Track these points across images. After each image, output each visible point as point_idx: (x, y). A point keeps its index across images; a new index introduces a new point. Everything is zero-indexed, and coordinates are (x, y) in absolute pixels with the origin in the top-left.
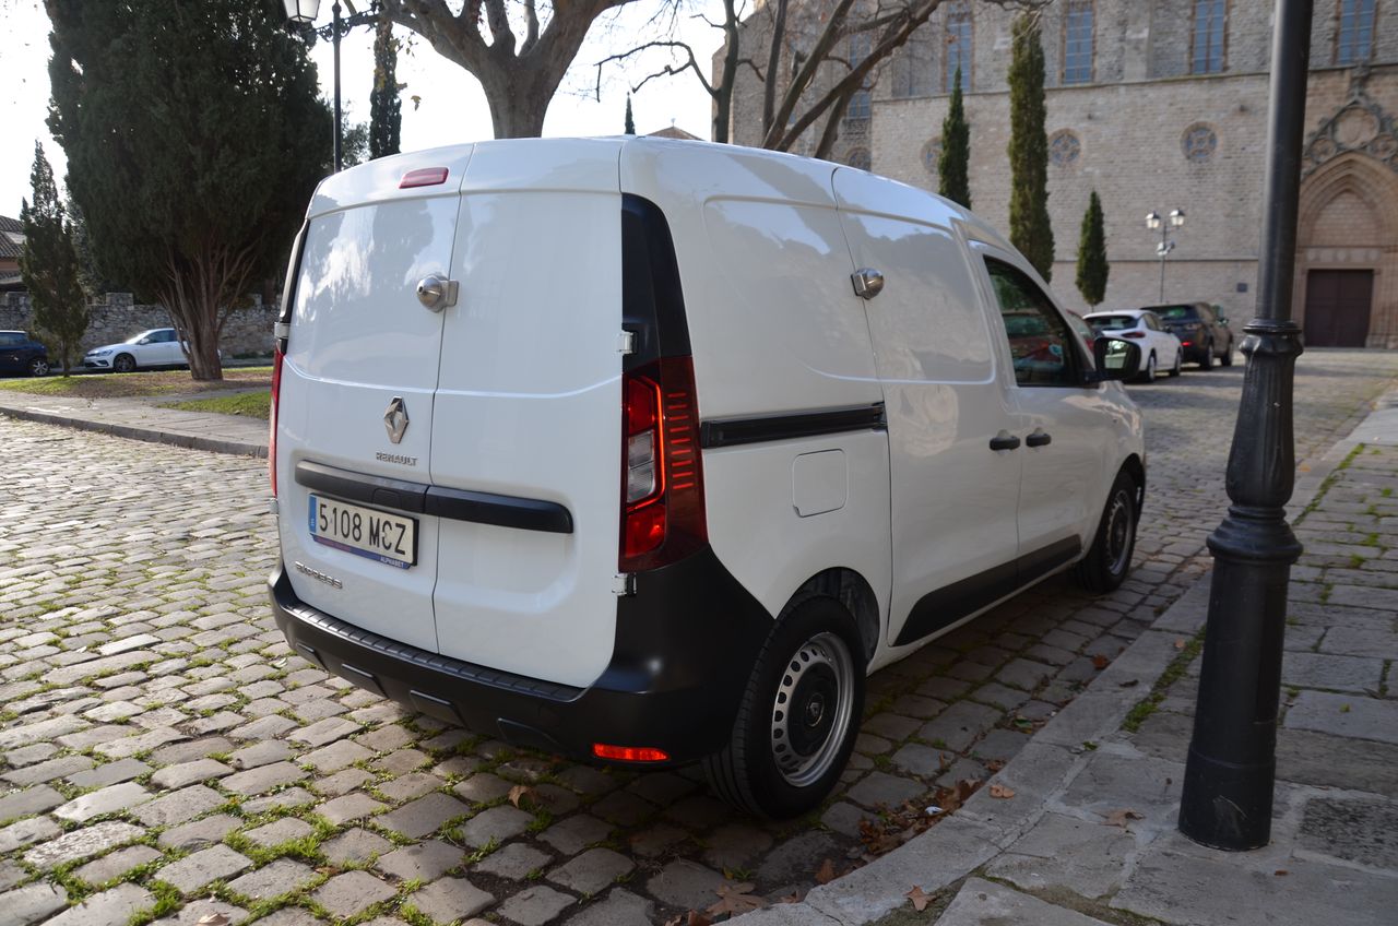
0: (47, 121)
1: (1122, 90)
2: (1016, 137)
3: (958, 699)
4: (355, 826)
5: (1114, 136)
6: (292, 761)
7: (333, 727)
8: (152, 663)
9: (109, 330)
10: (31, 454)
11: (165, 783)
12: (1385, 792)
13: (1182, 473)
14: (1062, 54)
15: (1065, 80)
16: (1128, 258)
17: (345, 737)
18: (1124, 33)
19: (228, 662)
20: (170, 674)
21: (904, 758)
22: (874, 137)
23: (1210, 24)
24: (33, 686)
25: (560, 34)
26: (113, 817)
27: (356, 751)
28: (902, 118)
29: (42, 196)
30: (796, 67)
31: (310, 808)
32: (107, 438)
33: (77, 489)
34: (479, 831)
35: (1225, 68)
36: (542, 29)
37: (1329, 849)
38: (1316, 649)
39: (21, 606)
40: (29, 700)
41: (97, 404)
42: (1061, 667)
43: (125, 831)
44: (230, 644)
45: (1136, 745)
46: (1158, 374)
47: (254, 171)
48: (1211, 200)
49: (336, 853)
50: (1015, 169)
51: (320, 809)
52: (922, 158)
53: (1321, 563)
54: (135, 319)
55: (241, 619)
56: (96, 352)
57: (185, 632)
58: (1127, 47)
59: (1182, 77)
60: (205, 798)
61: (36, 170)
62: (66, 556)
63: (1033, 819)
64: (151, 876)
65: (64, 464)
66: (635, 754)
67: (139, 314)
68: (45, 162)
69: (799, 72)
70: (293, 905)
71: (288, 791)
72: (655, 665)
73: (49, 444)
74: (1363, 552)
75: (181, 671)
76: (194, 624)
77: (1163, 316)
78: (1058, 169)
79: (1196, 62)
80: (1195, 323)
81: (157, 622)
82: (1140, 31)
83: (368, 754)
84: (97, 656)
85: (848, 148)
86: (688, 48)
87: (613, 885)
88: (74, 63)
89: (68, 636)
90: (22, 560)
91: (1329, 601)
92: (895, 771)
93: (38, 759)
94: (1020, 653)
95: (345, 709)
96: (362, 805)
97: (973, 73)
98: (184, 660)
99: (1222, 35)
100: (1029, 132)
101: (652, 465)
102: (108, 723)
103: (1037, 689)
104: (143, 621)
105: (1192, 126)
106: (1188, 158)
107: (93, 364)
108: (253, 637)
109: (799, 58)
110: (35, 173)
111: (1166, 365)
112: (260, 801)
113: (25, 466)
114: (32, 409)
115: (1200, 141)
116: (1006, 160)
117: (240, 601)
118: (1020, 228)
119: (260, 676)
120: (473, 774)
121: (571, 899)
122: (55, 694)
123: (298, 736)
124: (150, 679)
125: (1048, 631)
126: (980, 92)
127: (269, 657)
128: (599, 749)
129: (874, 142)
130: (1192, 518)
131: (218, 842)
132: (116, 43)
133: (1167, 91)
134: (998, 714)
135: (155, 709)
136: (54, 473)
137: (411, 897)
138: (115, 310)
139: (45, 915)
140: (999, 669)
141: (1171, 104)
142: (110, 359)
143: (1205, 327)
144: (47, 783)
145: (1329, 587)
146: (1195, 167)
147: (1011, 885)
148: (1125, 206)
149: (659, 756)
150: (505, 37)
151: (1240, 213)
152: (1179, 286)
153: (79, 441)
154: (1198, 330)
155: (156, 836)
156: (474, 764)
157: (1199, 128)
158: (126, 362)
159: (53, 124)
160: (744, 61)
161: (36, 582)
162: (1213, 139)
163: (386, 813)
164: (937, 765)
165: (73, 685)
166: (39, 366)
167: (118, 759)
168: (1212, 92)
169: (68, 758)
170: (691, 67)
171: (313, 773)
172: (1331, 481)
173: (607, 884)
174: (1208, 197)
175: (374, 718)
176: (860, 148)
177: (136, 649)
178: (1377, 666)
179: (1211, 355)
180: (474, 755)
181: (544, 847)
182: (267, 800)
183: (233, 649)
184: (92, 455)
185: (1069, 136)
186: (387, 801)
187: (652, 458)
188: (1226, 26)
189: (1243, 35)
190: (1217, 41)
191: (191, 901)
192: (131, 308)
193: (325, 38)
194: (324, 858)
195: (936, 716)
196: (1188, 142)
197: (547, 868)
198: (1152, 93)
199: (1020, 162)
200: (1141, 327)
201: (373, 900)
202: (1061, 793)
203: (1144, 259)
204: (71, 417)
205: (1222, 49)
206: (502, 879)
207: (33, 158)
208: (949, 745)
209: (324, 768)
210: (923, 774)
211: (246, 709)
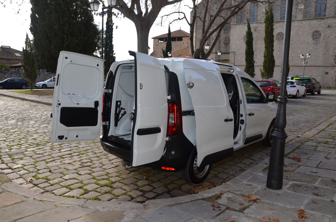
0: (30, 29)
1: (296, 22)
2: (266, 36)
3: (232, 165)
4: (117, 182)
5: (294, 34)
6: (103, 171)
7: (110, 166)
8: (72, 153)
9: (40, 78)
10: (30, 109)
11: (81, 174)
12: (308, 183)
13: (296, 121)
14: (281, 13)
15: (281, 19)
16: (296, 65)
17: (113, 167)
18: (297, 7)
19: (87, 154)
20: (76, 156)
21: (220, 175)
22: (231, 33)
23: (321, 4)
24: (49, 157)
25: (153, 12)
26: (73, 179)
27: (115, 170)
28: (238, 29)
29: (27, 46)
30: (210, 18)
31: (109, 179)
32: (46, 106)
33: (44, 117)
34: (140, 183)
35: (325, 16)
36: (149, 11)
37: (292, 190)
38: (308, 159)
39: (42, 142)
40: (50, 159)
41: (41, 97)
42: (255, 161)
43: (76, 181)
44: (87, 150)
45: (264, 173)
46: (299, 96)
47: (77, 41)
48: (319, 50)
49: (114, 186)
50: (265, 44)
51: (110, 179)
52: (243, 39)
53: (318, 142)
54: (47, 76)
55: (88, 146)
56: (38, 83)
57: (77, 148)
58: (298, 11)
59: (312, 18)
60: (89, 176)
61: (26, 40)
62: (47, 132)
63: (240, 184)
64: (83, 188)
65: (39, 112)
66: (169, 169)
67: (48, 74)
68: (28, 38)
69: (212, 20)
70: (108, 193)
71: (104, 176)
72: (173, 153)
73: (33, 107)
74: (329, 140)
75: (78, 155)
76: (78, 146)
77: (302, 81)
78: (279, 42)
79: (317, 14)
80: (310, 83)
81: (71, 146)
82: (302, 6)
83: (118, 171)
84: (60, 152)
85: (225, 36)
86: (184, 14)
87: (164, 192)
88: (36, 15)
89: (54, 148)
90: (38, 132)
91: (316, 150)
92: (218, 177)
93: (56, 169)
94: (247, 158)
95: (112, 163)
96: (118, 179)
97: (257, 17)
98: (78, 153)
99: (324, 7)
100: (269, 34)
101: (174, 119)
102: (67, 164)
103: (249, 164)
104: (68, 146)
105: (314, 31)
106: (313, 39)
107: (37, 87)
108: (91, 149)
109: (211, 16)
110: (26, 41)
111: (302, 94)
112: (99, 177)
113: (30, 111)
114: (26, 98)
115: (317, 35)
116: (263, 41)
117: (87, 142)
118: (267, 58)
119: (94, 156)
120: (138, 174)
121: (157, 194)
122: (55, 158)
123: (104, 167)
124: (72, 156)
125: (254, 154)
126: (259, 22)
127: (95, 153)
128: (163, 168)
129: (231, 35)
130: (295, 132)
131: (93, 183)
132: (47, 11)
133: (308, 22)
134: (240, 168)
135: (75, 161)
136: (37, 114)
137: (128, 193)
138: (42, 73)
139: (66, 192)
140: (242, 161)
141: (309, 25)
142: (41, 85)
143: (313, 84)
144: (59, 173)
145: (317, 147)
146: (315, 42)
147: (234, 193)
148: (296, 52)
149: (173, 169)
150: (140, 12)
151: (327, 54)
152: (309, 73)
153: (39, 106)
154: (311, 85)
155: (82, 182)
156: (138, 173)
157: (316, 32)
158: (45, 86)
159: (31, 29)
160: (198, 17)
161: (43, 137)
162: (320, 34)
163: (122, 180)
164: (226, 177)
165: (58, 157)
166: (24, 87)
167: (71, 170)
168: (321, 22)
169: (61, 169)
170: (185, 19)
171: (108, 174)
172: (331, 124)
173: (163, 192)
174: (318, 49)
175: (118, 164)
176: (227, 36)
177: (68, 151)
178: (319, 162)
179: (314, 91)
180: (138, 171)
181: (152, 186)
182: (100, 177)
183: (87, 151)
184: (44, 110)
185: (282, 34)
186: (123, 178)
187: (174, 117)
188: (326, 4)
189: (330, 6)
190: (323, 8)
191: (90, 191)
192: (46, 73)
193: (100, 15)
194: (112, 186)
195: (227, 168)
196: (313, 35)
197: (152, 189)
198: (304, 23)
199: (267, 42)
200: (295, 84)
201: (122, 193)
202: (247, 180)
203: (300, 65)
204: (36, 100)
205: (324, 10)
206: (144, 191)
207: (26, 37)
208: (229, 173)
209: (110, 173)
210: (223, 178)
211: (93, 162)
